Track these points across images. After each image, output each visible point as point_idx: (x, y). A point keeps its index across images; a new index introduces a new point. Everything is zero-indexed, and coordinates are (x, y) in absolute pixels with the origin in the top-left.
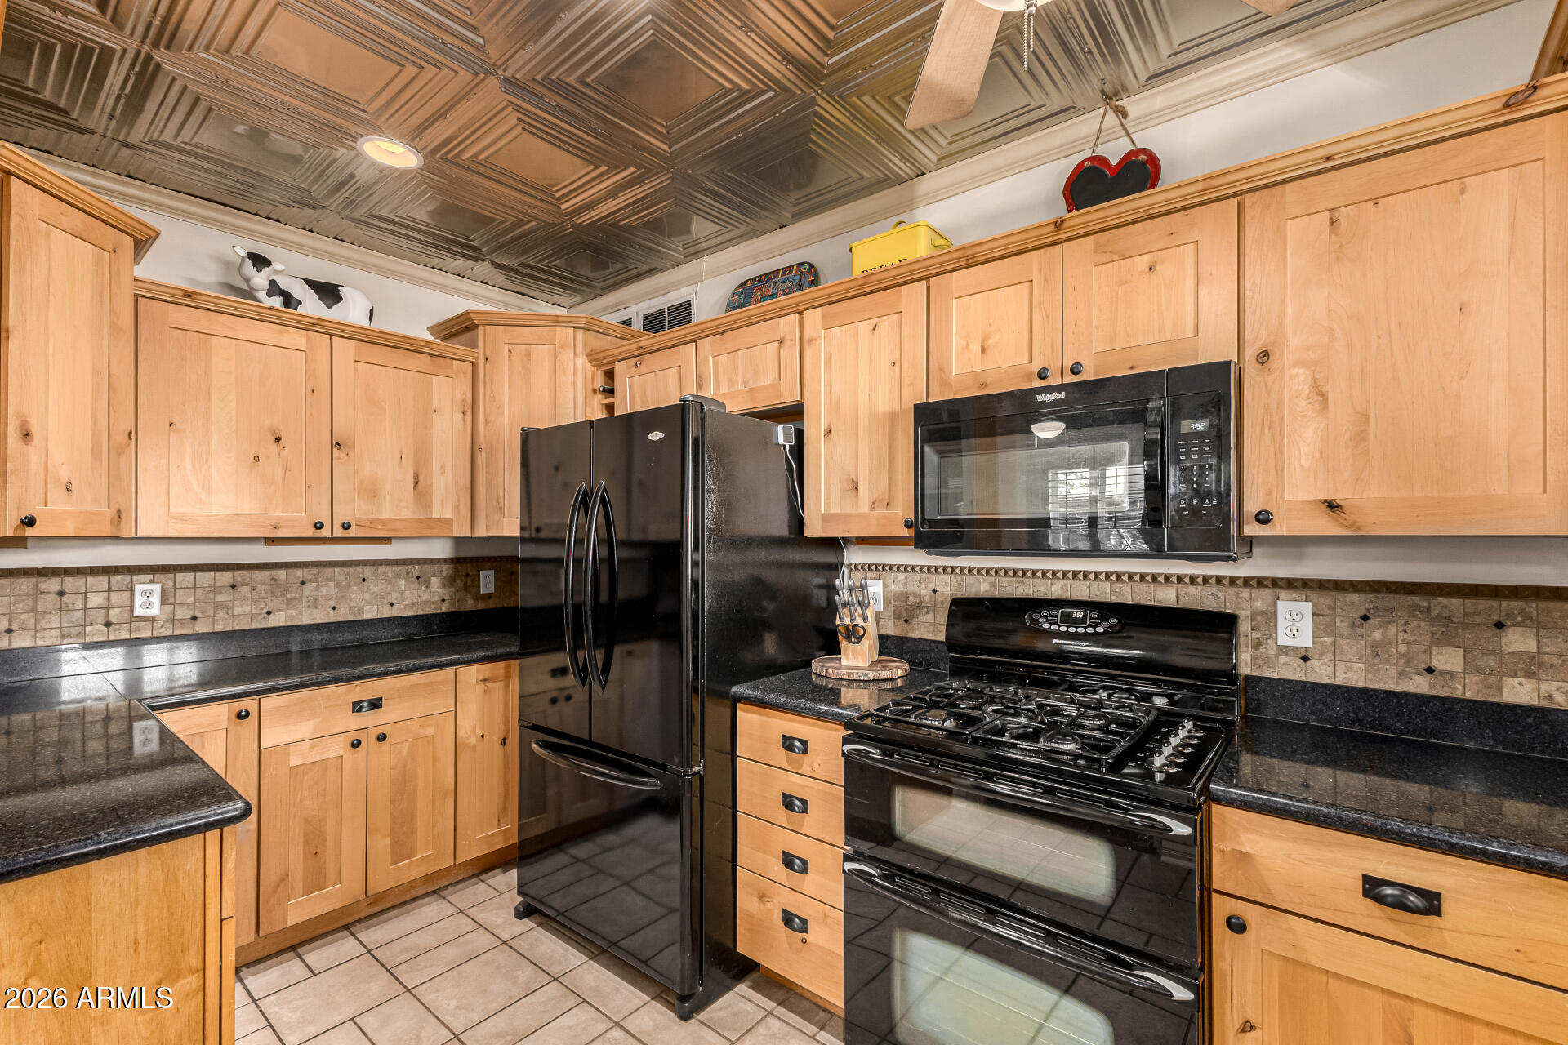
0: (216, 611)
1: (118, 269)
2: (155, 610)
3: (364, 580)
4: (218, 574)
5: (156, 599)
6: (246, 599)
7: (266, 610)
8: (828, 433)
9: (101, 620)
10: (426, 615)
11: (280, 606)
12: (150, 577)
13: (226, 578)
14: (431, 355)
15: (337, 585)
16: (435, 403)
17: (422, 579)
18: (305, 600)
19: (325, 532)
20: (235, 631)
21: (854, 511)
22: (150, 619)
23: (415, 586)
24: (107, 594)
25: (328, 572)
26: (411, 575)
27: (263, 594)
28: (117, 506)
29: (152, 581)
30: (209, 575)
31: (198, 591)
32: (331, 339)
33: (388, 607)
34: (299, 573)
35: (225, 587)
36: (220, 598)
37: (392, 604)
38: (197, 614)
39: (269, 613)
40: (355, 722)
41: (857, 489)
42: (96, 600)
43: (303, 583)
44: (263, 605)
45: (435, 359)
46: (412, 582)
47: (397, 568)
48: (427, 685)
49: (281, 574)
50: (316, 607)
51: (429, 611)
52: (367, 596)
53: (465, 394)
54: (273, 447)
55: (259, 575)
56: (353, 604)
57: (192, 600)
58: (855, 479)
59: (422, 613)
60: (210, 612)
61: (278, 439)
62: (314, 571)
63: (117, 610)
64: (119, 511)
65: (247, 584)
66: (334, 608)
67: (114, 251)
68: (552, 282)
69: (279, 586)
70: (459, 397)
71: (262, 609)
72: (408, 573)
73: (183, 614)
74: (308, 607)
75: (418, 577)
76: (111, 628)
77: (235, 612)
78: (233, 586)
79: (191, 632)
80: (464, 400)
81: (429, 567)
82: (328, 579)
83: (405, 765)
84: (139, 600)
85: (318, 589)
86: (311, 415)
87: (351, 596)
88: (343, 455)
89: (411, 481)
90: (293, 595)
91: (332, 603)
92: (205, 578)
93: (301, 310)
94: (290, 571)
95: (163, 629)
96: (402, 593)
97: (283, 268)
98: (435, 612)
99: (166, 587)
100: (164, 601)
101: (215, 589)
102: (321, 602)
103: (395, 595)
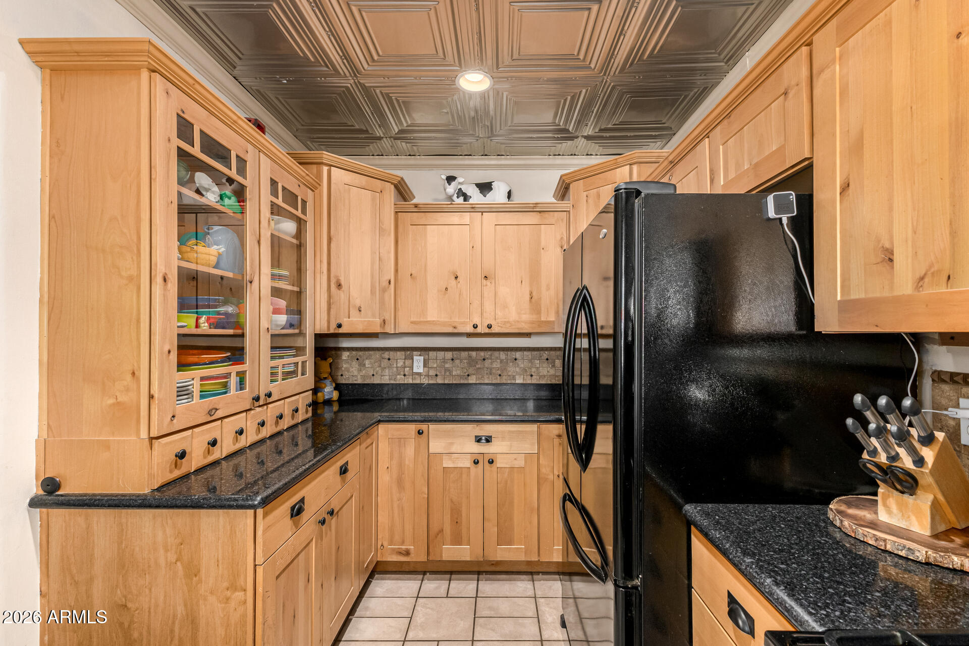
0: (445, 372)
1: (383, 200)
2: (421, 370)
3: (516, 359)
4: (446, 353)
5: (422, 364)
6: (458, 367)
7: (467, 374)
8: (845, 187)
9: (402, 373)
10: (551, 384)
11: (473, 372)
12: (419, 353)
13: (449, 355)
14: (540, 212)
15: (501, 361)
16: (543, 244)
17: (549, 361)
18: (485, 369)
19: (479, 330)
20: (452, 384)
21: (886, 294)
22: (419, 374)
23: (545, 365)
24: (404, 360)
25: (496, 354)
26: (543, 358)
27: (466, 365)
28: (383, 318)
29: (420, 355)
30: (442, 353)
31: (438, 361)
32: (482, 214)
33: (529, 377)
34: (482, 354)
35: (449, 359)
36: (447, 366)
37: (532, 376)
38: (438, 374)
39: (468, 375)
40: (476, 448)
41: (891, 260)
42: (400, 364)
43: (484, 360)
44: (466, 371)
45: (542, 214)
46: (544, 362)
47: (535, 353)
48: (520, 432)
49: (474, 354)
50: (491, 374)
51: (554, 382)
52: (518, 369)
53: (562, 234)
54: (454, 282)
55: (464, 354)
56: (510, 374)
57: (435, 366)
58: (887, 245)
59: (550, 383)
60: (443, 373)
61: (456, 278)
62: (489, 353)
63: (408, 369)
64: (384, 320)
65: (458, 359)
66: (500, 375)
67: (381, 192)
68: (630, 136)
69: (473, 361)
70: (559, 237)
71: (465, 373)
72: (541, 357)
73: (432, 373)
74: (487, 373)
75: (547, 359)
76: (406, 377)
77: (453, 374)
78: (452, 360)
79: (435, 382)
80: (562, 238)
81: (554, 352)
82: (497, 358)
83: (506, 482)
84: (415, 364)
85: (492, 363)
86: (472, 261)
87: (509, 369)
88: (489, 283)
89: (528, 297)
90: (479, 366)
91: (499, 372)
92: (441, 354)
93: (471, 201)
94: (478, 352)
95: (424, 380)
96: (538, 368)
97: (463, 180)
98: (558, 383)
99: (425, 358)
100: (425, 366)
101: (444, 361)
102: (494, 371)
103: (533, 370)
